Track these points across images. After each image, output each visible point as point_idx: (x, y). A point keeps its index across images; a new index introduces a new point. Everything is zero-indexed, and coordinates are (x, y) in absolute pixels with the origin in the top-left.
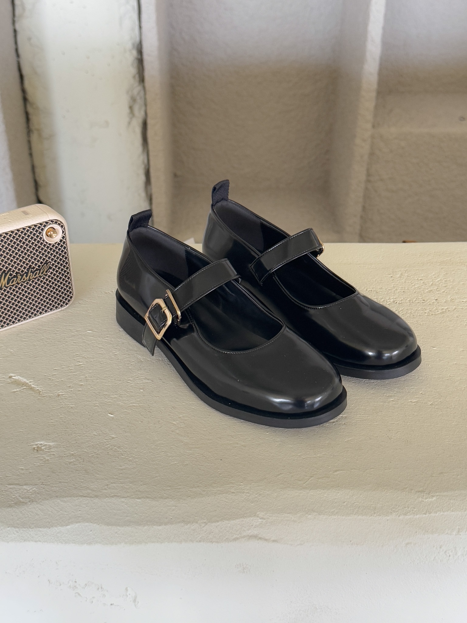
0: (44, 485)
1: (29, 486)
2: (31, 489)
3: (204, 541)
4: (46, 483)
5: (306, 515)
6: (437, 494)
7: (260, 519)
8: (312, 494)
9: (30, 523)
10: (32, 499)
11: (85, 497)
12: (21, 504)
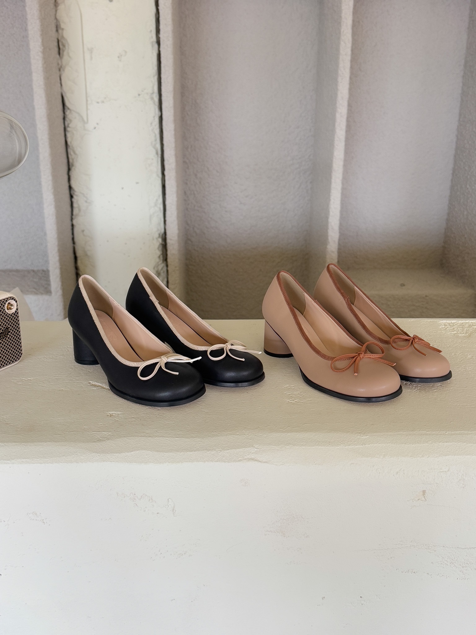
2: (108, 433)
3: (219, 461)
5: (286, 446)
6: (369, 434)
7: (256, 448)
8: (289, 435)
9: (108, 450)
10: (108, 438)
11: (143, 437)
12: (101, 440)
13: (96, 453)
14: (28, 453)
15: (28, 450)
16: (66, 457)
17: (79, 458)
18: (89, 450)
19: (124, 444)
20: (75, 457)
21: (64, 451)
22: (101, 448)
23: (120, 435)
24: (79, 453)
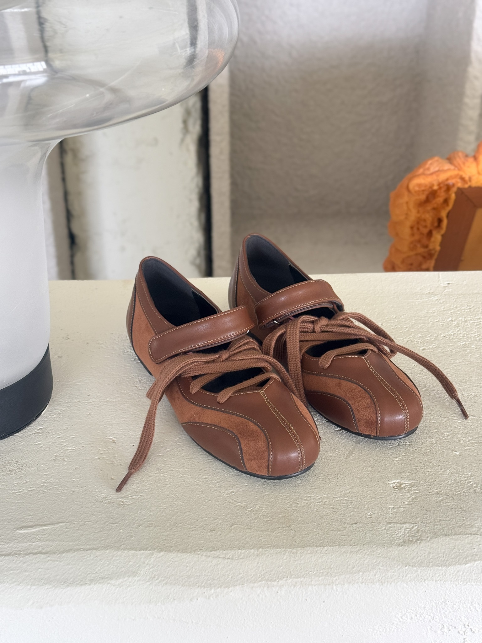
0: (424, 523)
1: (409, 525)
2: (413, 527)
4: (425, 522)
9: (427, 561)
10: (419, 537)
11: (474, 534)
12: (410, 542)
13: (410, 567)
14: (302, 567)
15: (301, 562)
16: (363, 574)
17: (384, 575)
18: (397, 561)
19: (448, 548)
20: (377, 573)
21: (357, 562)
22: (414, 557)
23: (435, 531)
24: (383, 566)
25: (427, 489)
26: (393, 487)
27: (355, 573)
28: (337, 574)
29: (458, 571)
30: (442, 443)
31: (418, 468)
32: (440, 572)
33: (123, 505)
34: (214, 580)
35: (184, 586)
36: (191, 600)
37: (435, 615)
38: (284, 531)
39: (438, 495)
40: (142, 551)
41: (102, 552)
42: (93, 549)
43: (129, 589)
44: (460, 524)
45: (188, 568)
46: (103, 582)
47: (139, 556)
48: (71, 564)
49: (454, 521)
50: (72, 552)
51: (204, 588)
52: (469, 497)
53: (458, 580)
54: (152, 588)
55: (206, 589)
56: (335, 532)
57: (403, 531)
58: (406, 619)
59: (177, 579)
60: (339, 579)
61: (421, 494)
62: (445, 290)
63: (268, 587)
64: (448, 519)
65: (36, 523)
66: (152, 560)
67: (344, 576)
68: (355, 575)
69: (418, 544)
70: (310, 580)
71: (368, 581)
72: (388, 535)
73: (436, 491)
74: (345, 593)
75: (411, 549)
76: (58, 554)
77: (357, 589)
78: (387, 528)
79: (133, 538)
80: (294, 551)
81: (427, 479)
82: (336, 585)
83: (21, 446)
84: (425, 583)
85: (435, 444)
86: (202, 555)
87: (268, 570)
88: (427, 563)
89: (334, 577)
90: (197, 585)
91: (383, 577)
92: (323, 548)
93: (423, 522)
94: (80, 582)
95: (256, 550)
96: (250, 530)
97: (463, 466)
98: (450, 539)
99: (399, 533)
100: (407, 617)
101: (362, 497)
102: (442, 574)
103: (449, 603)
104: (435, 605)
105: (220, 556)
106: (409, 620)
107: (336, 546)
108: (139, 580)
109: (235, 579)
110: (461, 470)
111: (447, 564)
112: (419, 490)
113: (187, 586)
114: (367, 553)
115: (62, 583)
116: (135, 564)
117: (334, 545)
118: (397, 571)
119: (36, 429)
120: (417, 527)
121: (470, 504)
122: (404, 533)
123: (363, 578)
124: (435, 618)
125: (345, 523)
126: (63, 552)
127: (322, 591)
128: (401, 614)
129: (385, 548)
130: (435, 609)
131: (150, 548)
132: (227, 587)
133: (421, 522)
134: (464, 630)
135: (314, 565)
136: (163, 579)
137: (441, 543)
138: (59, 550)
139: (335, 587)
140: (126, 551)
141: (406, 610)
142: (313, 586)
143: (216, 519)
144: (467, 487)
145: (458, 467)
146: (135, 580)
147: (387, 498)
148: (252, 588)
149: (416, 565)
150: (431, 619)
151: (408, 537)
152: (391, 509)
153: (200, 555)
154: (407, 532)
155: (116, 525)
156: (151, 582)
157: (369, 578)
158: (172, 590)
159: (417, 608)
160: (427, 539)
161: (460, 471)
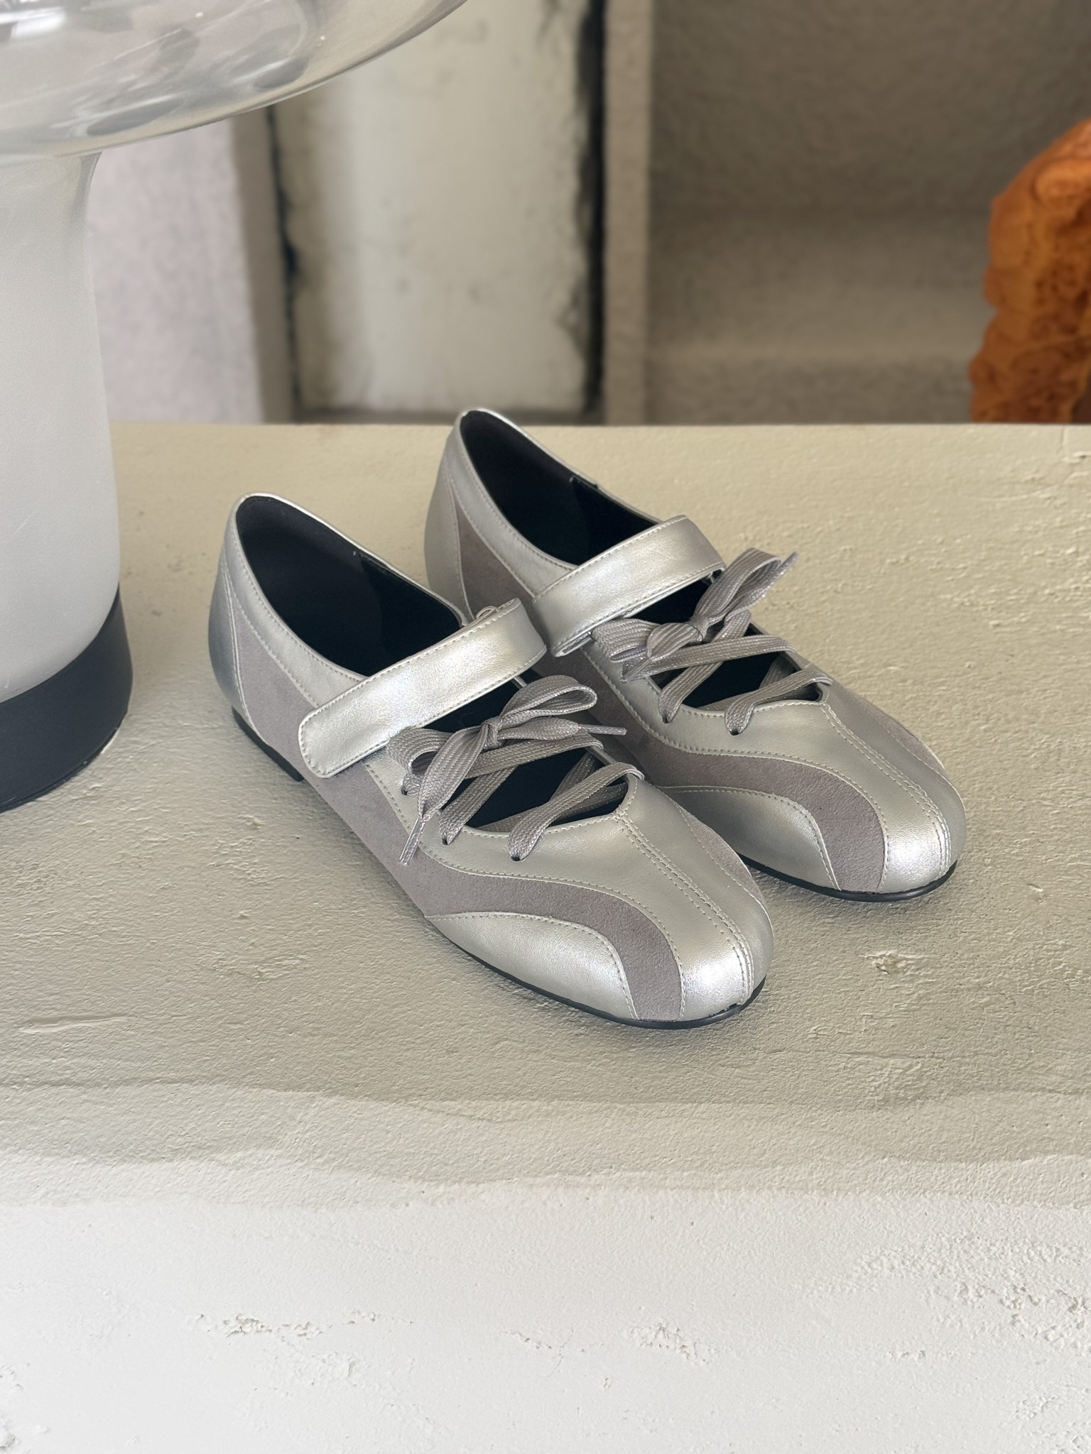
0: (938, 1058)
1: (902, 1060)
2: (911, 1067)
4: (941, 1055)
9: (934, 1147)
10: (921, 1090)
11: (1050, 1091)
12: (900, 1102)
13: (893, 1160)
14: (647, 1148)
15: (646, 1136)
16: (784, 1169)
17: (831, 1174)
18: (864, 1144)
19: (986, 1121)
20: (816, 1169)
21: (774, 1141)
22: (905, 1137)
23: (962, 1077)
24: (831, 1153)
25: (956, 975)
26: (878, 966)
27: (766, 1167)
28: (724, 1167)
29: (1004, 1175)
30: (1007, 864)
31: (941, 922)
32: (963, 1175)
33: (259, 979)
34: (446, 1164)
35: (379, 1174)
36: (393, 1205)
37: (947, 1264)
38: (613, 1060)
39: (980, 992)
40: (291, 1092)
41: (202, 1088)
42: (182, 1080)
43: (257, 1173)
44: (1021, 1064)
45: (390, 1135)
46: (200, 1156)
47: (282, 1103)
48: (133, 1112)
49: (1008, 1056)
50: (136, 1085)
51: (424, 1181)
52: (1051, 1000)
53: (1003, 1195)
54: (308, 1176)
55: (426, 1184)
56: (729, 1070)
57: (887, 1073)
58: (880, 1268)
59: (365, 1159)
60: (728, 1176)
61: (941, 988)
62: (1072, 472)
63: (567, 1187)
64: (994, 1051)
65: (65, 1013)
66: (312, 1112)
67: (740, 1171)
68: (764, 1171)
69: (918, 1106)
70: (662, 1176)
71: (794, 1186)
72: (850, 1082)
73: (977, 980)
74: (740, 1209)
75: (901, 1118)
76: (105, 1088)
77: (768, 1201)
78: (849, 1065)
79: (272, 1060)
80: (631, 1109)
81: (960, 952)
82: (720, 1190)
83: (49, 826)
84: (926, 1197)
85: (989, 865)
86: (422, 1109)
87: (568, 1148)
88: (932, 1153)
89: (717, 1173)
90: (408, 1173)
91: (828, 1177)
92: (696, 1107)
93: (936, 1055)
94: (149, 1154)
95: (546, 1103)
96: (536, 1055)
97: (1048, 922)
98: (994, 1099)
99: (877, 1079)
100: (881, 1265)
101: (800, 987)
102: (967, 1179)
103: (980, 1241)
104: (946, 1243)
105: (464, 1113)
106: (887, 1272)
107: (728, 1102)
108: (280, 1156)
109: (494, 1166)
110: (1042, 933)
111: (980, 1156)
112: (938, 976)
113: (384, 1175)
114: (798, 1123)
115: (111, 1154)
116: (273, 1119)
117: (723, 1099)
118: (863, 1166)
119: (85, 787)
120: (920, 1065)
121: (1050, 1018)
122: (887, 1080)
123: (783, 1179)
124: (946, 1270)
125: (755, 1049)
126: (116, 1084)
127: (689, 1201)
128: (868, 1257)
129: (840, 1113)
130: (948, 1253)
131: (308, 1085)
132: (473, 1182)
133: (931, 1054)
134: (1013, 1298)
135: (673, 1143)
136: (332, 1156)
137: (971, 1107)
138: (108, 1079)
139: (717, 1195)
140: (255, 1090)
141: (879, 1251)
142: (669, 1190)
143: (463, 1026)
144: (1051, 976)
145: (1036, 924)
146: (272, 1156)
147: (860, 993)
148: (531, 1186)
149: (908, 1155)
150: (938, 1273)
151: (897, 1089)
152: (864, 1020)
153: (417, 1108)
154: (895, 1076)
155: (239, 1026)
156: (306, 1161)
157: (798, 1179)
158: (353, 1181)
159: (906, 1247)
160: (940, 1096)
161: (1039, 935)
